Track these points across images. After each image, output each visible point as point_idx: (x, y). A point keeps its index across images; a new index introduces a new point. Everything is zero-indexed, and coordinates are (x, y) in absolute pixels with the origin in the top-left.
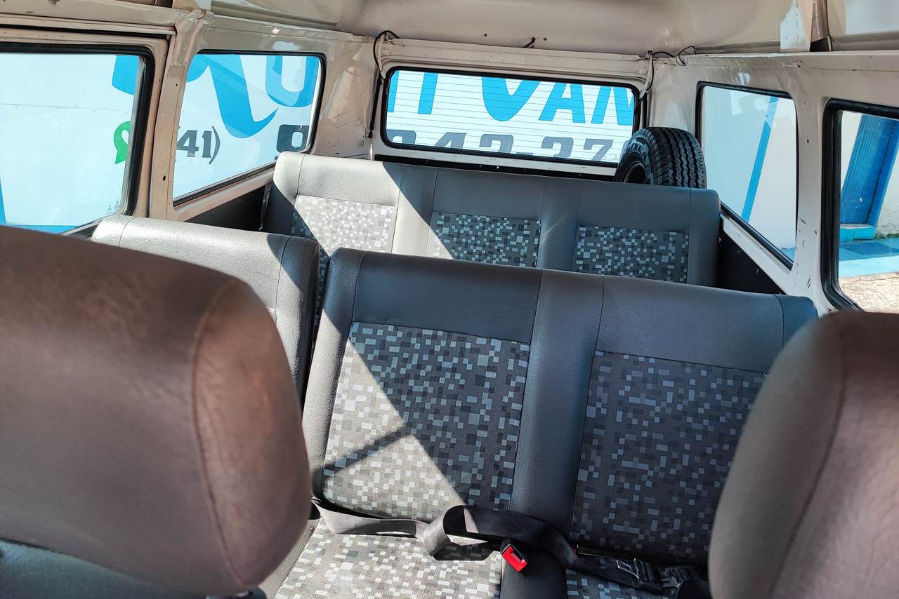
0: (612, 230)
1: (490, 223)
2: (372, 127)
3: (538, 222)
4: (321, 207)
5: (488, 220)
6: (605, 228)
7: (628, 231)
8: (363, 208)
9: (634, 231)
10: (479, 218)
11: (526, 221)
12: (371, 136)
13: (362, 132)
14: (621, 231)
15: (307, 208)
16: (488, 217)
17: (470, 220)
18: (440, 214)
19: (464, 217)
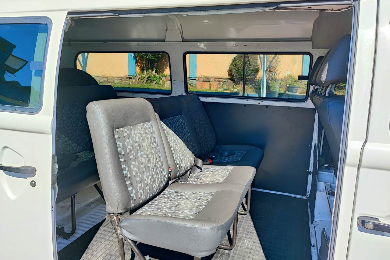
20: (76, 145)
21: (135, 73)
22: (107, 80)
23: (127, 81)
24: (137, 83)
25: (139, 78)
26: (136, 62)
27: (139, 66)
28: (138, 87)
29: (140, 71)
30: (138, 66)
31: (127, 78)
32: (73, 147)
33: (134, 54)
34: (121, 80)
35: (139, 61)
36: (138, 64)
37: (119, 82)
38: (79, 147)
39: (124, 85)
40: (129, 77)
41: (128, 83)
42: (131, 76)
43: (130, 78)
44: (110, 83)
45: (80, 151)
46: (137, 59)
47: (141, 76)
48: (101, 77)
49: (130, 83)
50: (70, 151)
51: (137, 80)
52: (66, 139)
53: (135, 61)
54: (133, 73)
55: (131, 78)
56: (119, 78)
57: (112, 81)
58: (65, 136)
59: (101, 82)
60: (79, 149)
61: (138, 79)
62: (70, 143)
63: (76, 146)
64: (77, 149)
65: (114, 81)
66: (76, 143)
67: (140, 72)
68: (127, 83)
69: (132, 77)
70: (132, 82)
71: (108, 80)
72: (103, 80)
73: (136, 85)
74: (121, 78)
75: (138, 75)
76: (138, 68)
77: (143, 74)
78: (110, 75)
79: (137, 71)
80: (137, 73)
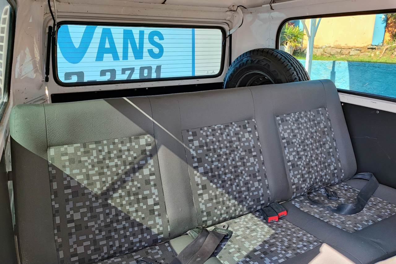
0: (293, 114)
1: (225, 129)
2: (47, 73)
3: (253, 120)
4: (79, 153)
5: (222, 127)
6: (289, 114)
7: (300, 113)
8: (122, 143)
9: (303, 113)
10: (216, 127)
11: (246, 121)
12: (47, 80)
13: (41, 77)
14: (297, 114)
15: (64, 158)
16: (221, 125)
17: (210, 130)
18: (188, 131)
19: (206, 129)
20: (236, 203)
21: (382, 41)
22: (340, 52)
23: (367, 53)
24: (381, 56)
25: (387, 49)
26: (387, 27)
27: (391, 31)
28: (383, 61)
29: (390, 38)
30: (389, 31)
31: (368, 49)
32: (228, 207)
33: (385, 15)
34: (359, 52)
35: (391, 25)
36: (388, 29)
37: (356, 54)
38: (241, 206)
39: (362, 58)
40: (372, 47)
41: (369, 55)
42: (375, 45)
43: (372, 49)
44: (343, 55)
45: (241, 213)
46: (389, 22)
47: (390, 45)
48: (333, 47)
49: (373, 55)
50: (221, 214)
51: (384, 52)
52: (218, 193)
53: (385, 24)
54: (378, 42)
55: (375, 49)
56: (357, 48)
57: (347, 52)
58: (216, 185)
59: (332, 54)
60: (241, 211)
61: (384, 50)
62: (225, 199)
63: (235, 206)
64: (235, 210)
65: (349, 52)
66: (235, 198)
67: (390, 40)
68: (367, 55)
69: (376, 47)
70: (375, 54)
71: (342, 52)
72: (335, 52)
73: (380, 58)
74: (360, 49)
75: (385, 44)
76: (388, 34)
77: (395, 43)
78: (346, 44)
79: (385, 38)
80: (385, 41)
